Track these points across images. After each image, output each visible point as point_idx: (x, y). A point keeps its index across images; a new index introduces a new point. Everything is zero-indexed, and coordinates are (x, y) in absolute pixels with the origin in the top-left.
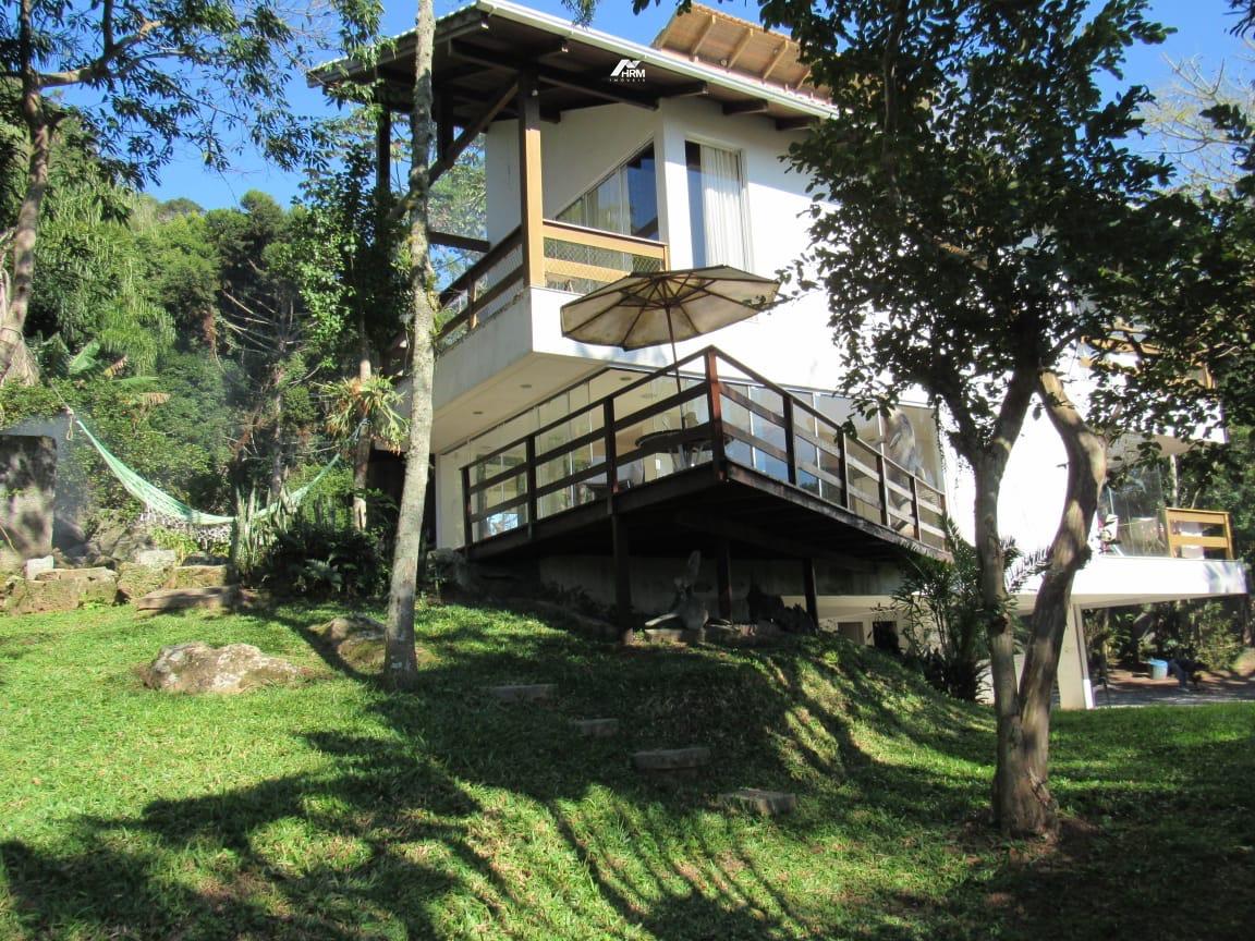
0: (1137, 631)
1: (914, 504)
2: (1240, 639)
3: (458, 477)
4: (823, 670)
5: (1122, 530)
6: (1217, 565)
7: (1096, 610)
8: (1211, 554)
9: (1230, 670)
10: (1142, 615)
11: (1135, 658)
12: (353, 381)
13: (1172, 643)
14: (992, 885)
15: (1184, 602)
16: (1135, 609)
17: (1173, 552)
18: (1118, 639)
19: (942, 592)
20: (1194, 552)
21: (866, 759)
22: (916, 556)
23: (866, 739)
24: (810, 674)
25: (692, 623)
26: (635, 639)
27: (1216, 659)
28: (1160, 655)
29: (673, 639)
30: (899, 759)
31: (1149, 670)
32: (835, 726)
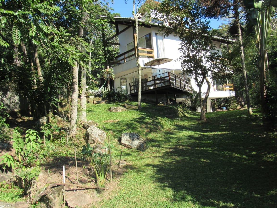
0: (221, 103)
1: (188, 86)
2: (238, 103)
3: (129, 84)
4: (180, 107)
5: (217, 87)
6: (231, 92)
7: (214, 99)
8: (231, 90)
9: (236, 109)
10: (222, 100)
11: (220, 107)
12: (107, 69)
13: (227, 104)
14: (201, 123)
15: (229, 97)
16: (221, 99)
17: (224, 90)
18: (218, 104)
19: (192, 97)
20: (228, 90)
21: (186, 116)
22: (189, 93)
23: (186, 114)
24: (179, 108)
25: (165, 103)
26: (159, 105)
27: (234, 107)
28: (225, 106)
29: (162, 105)
30: (190, 116)
31: (222, 109)
32: (183, 113)
